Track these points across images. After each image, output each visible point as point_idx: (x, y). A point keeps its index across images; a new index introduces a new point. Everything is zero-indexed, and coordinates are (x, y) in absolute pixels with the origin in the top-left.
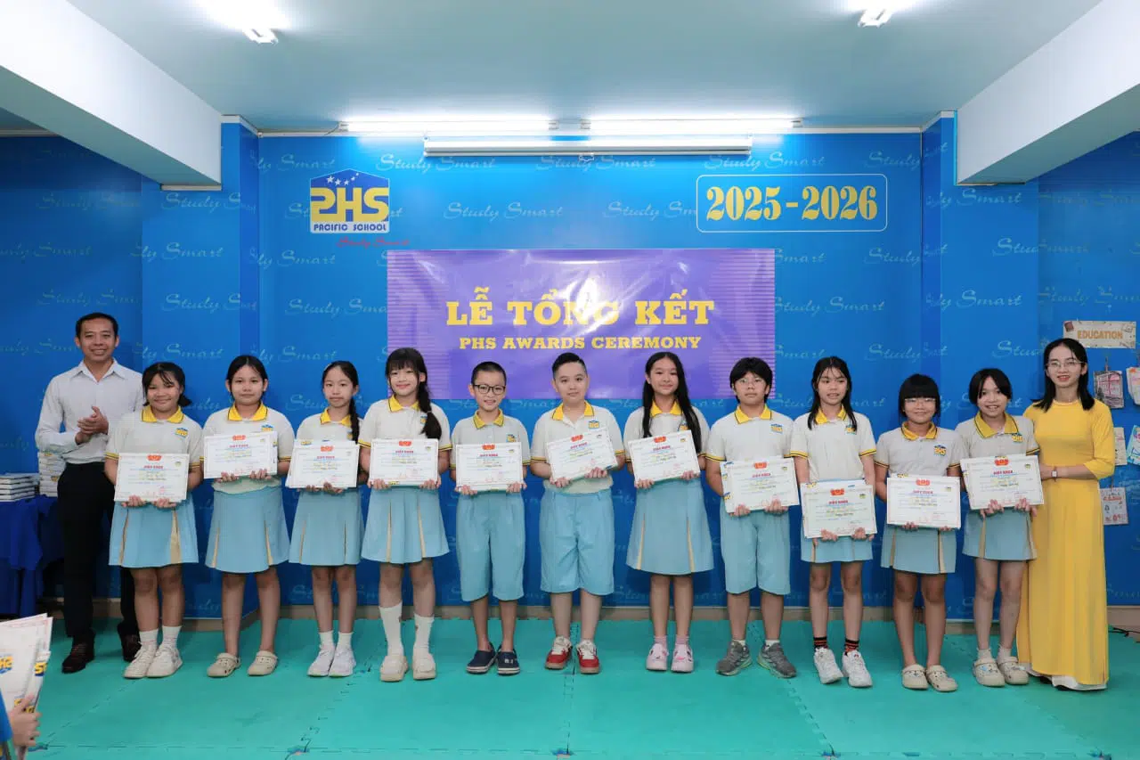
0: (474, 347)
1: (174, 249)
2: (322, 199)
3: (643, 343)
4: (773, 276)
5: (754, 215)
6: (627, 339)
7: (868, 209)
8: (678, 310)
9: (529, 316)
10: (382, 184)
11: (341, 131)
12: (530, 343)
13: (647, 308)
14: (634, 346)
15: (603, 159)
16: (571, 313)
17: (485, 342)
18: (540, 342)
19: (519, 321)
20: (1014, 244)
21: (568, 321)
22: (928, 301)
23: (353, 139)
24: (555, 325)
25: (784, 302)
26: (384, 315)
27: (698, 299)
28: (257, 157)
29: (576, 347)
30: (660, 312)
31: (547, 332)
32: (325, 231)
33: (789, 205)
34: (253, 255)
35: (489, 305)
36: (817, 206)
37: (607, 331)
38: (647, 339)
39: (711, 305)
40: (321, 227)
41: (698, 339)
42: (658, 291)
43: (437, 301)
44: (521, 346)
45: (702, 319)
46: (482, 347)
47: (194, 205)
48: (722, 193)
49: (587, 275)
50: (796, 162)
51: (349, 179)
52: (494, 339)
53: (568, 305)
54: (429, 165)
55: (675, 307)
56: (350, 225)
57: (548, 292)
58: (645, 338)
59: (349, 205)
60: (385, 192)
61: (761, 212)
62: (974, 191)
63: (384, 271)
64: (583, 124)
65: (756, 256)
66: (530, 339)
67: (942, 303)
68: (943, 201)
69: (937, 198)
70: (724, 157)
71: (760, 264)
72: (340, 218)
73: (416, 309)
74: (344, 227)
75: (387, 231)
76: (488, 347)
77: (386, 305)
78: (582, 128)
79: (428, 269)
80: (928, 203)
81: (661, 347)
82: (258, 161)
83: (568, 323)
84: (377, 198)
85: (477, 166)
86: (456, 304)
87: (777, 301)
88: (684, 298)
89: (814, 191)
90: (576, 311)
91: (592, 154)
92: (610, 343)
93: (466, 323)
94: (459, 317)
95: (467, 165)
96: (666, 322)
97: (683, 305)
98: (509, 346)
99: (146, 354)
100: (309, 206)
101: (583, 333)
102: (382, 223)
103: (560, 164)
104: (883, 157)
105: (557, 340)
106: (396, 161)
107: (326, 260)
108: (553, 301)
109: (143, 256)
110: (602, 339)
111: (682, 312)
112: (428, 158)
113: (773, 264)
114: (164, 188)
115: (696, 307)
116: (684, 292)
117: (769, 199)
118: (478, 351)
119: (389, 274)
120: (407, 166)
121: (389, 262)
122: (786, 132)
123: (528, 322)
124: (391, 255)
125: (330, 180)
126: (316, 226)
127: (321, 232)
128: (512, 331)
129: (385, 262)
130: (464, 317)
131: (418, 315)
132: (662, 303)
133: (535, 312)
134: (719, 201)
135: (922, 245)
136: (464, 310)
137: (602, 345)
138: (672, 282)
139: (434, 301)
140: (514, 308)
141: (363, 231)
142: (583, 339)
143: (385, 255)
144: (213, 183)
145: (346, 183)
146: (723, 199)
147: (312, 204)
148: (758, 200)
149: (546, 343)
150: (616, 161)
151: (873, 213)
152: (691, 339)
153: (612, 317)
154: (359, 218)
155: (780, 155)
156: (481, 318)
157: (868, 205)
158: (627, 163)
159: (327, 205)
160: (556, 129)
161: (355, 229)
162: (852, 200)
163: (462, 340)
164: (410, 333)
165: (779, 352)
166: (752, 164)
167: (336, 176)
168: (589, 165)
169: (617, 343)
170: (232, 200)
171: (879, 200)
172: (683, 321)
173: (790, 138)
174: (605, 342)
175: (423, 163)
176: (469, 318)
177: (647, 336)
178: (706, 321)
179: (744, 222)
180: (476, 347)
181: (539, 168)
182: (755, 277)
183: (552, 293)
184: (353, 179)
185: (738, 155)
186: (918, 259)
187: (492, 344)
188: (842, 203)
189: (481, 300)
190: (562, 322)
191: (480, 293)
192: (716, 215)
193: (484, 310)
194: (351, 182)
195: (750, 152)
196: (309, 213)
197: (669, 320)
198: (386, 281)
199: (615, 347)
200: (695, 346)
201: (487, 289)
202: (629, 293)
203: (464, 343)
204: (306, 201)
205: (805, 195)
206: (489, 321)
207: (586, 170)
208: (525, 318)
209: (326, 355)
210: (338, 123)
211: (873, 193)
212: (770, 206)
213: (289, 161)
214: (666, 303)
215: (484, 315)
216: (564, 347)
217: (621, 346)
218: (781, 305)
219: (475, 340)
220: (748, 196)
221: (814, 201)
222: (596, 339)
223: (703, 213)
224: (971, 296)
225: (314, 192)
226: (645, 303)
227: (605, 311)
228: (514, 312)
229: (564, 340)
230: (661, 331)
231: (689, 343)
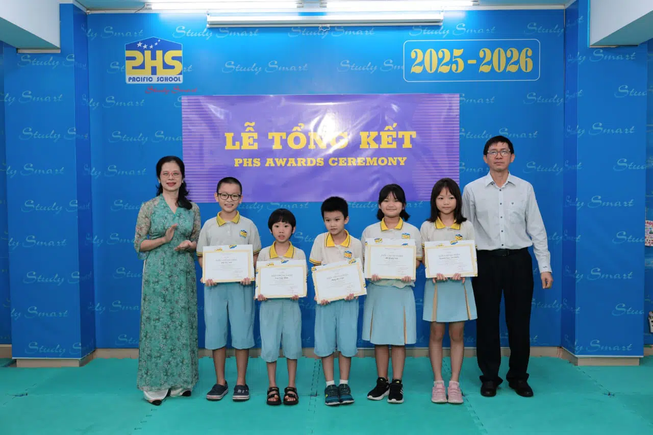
0: (245, 165)
1: (28, 95)
2: (134, 58)
3: (365, 161)
4: (458, 114)
5: (445, 69)
6: (354, 159)
7: (527, 65)
8: (390, 138)
9: (284, 142)
10: (176, 47)
11: (146, 9)
12: (285, 162)
13: (368, 137)
14: (359, 164)
15: (336, 29)
16: (314, 141)
17: (252, 161)
18: (292, 161)
19: (277, 146)
20: (629, 89)
21: (312, 146)
22: (569, 131)
23: (156, 16)
24: (301, 149)
25: (466, 132)
26: (180, 143)
27: (405, 130)
28: (86, 28)
29: (318, 165)
30: (378, 140)
31: (297, 154)
32: (136, 82)
33: (470, 62)
34: (85, 99)
35: (255, 135)
36: (490, 63)
37: (340, 153)
38: (369, 159)
39: (414, 134)
40: (134, 79)
41: (405, 158)
42: (376, 124)
43: (219, 132)
44: (279, 165)
45: (407, 145)
46: (250, 165)
47: (41, 64)
48: (422, 53)
49: (325, 113)
50: (475, 31)
51: (153, 44)
52: (259, 159)
53: (312, 135)
54: (211, 33)
55: (388, 136)
56: (155, 77)
57: (297, 126)
58: (367, 158)
59: (154, 63)
60: (179, 53)
61: (449, 67)
62: (601, 51)
63: (179, 112)
64: (322, 3)
65: (447, 99)
66: (285, 159)
67: (579, 132)
68: (580, 59)
69: (575, 56)
70: (423, 27)
71: (448, 105)
72: (147, 73)
73: (203, 138)
74: (150, 79)
75: (181, 82)
76: (254, 165)
77: (182, 135)
78: (320, 7)
79: (213, 110)
80: (569, 60)
81: (378, 165)
82: (87, 32)
83: (312, 148)
84: (174, 58)
85: (246, 34)
86: (232, 134)
87: (461, 131)
88: (394, 130)
89: (488, 51)
90: (317, 139)
91: (329, 25)
92: (342, 162)
93: (238, 148)
94: (234, 144)
95: (238, 34)
96: (382, 146)
97: (394, 134)
98: (270, 164)
99: (10, 171)
100: (124, 64)
101: (323, 155)
102: (178, 76)
103: (305, 33)
104: (538, 26)
105: (304, 160)
106: (187, 31)
107: (137, 103)
108: (300, 132)
109: (5, 101)
110: (336, 159)
111: (394, 140)
112: (210, 29)
113: (459, 105)
114: (20, 51)
115: (403, 136)
116: (395, 125)
117: (456, 57)
118: (248, 168)
119: (183, 113)
120: (195, 35)
121: (182, 104)
122: (467, 9)
123: (283, 147)
124: (184, 99)
125: (140, 45)
126: (130, 79)
127: (134, 83)
128: (272, 153)
129: (180, 104)
130: (237, 143)
131: (204, 142)
132: (379, 133)
133: (288, 139)
134: (419, 60)
135: (565, 91)
136: (237, 139)
137: (336, 164)
138: (386, 118)
139: (216, 132)
140: (273, 137)
141: (164, 82)
142: (323, 159)
143: (180, 99)
144: (55, 48)
145: (151, 47)
146: (422, 59)
147: (127, 62)
148: (447, 58)
149: (296, 162)
150: (345, 31)
151: (530, 68)
152: (400, 159)
153: (343, 143)
154: (162, 73)
155: (464, 25)
156: (249, 144)
157: (526, 62)
158: (353, 32)
159: (138, 63)
160: (303, 7)
161: (158, 81)
162: (515, 59)
163: (236, 160)
164: (198, 155)
165: (461, 168)
166: (444, 33)
167: (144, 42)
168: (326, 33)
169: (347, 162)
170: (68, 60)
171: (534, 58)
172: (394, 146)
173: (470, 13)
174: (338, 161)
175: (206, 32)
176: (241, 144)
177: (368, 157)
178: (410, 146)
179: (437, 75)
180: (246, 165)
181: (290, 35)
182: (445, 114)
183: (300, 126)
184: (156, 44)
185: (433, 25)
186: (562, 99)
187: (257, 163)
188: (508, 60)
189: (250, 131)
190: (308, 147)
191: (249, 126)
192: (417, 70)
193: (251, 139)
194: (154, 47)
195: (441, 24)
196: (124, 69)
197: (384, 145)
198: (182, 118)
199: (345, 164)
200: (402, 163)
201: (253, 124)
202: (355, 127)
203: (237, 162)
204: (123, 60)
205: (481, 54)
206: (255, 147)
207: (323, 37)
208: (281, 144)
209: (139, 172)
210: (144, 3)
211: (530, 53)
212: (456, 62)
213: (109, 30)
214: (381, 133)
215: (252, 143)
216: (309, 164)
217: (349, 164)
218: (464, 134)
219: (245, 160)
220: (440, 55)
221: (487, 59)
222: (333, 159)
223: (408, 68)
224: (598, 127)
225: (128, 53)
226: (368, 132)
227: (338, 139)
228: (273, 140)
229: (309, 160)
230: (378, 153)
231: (398, 160)
